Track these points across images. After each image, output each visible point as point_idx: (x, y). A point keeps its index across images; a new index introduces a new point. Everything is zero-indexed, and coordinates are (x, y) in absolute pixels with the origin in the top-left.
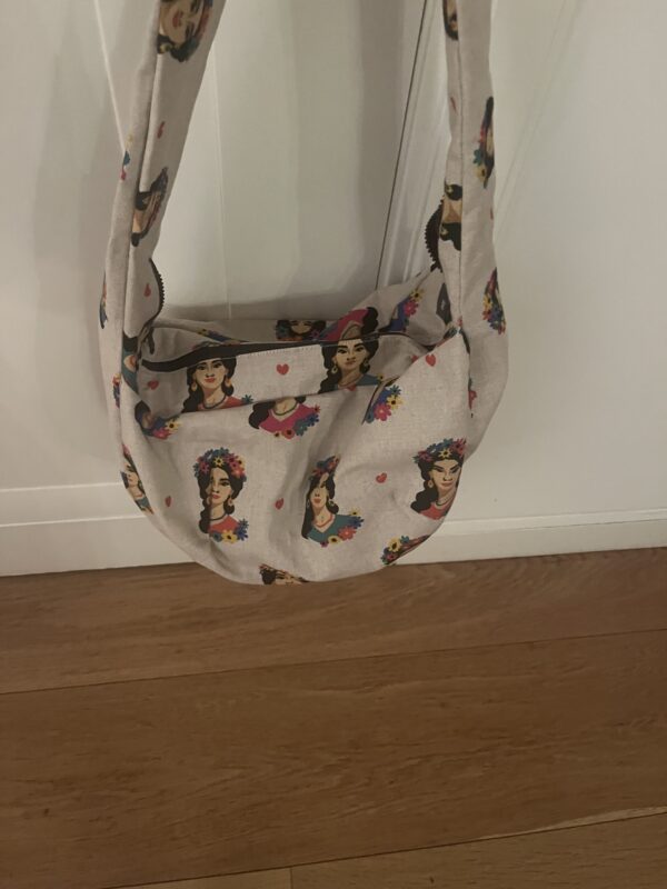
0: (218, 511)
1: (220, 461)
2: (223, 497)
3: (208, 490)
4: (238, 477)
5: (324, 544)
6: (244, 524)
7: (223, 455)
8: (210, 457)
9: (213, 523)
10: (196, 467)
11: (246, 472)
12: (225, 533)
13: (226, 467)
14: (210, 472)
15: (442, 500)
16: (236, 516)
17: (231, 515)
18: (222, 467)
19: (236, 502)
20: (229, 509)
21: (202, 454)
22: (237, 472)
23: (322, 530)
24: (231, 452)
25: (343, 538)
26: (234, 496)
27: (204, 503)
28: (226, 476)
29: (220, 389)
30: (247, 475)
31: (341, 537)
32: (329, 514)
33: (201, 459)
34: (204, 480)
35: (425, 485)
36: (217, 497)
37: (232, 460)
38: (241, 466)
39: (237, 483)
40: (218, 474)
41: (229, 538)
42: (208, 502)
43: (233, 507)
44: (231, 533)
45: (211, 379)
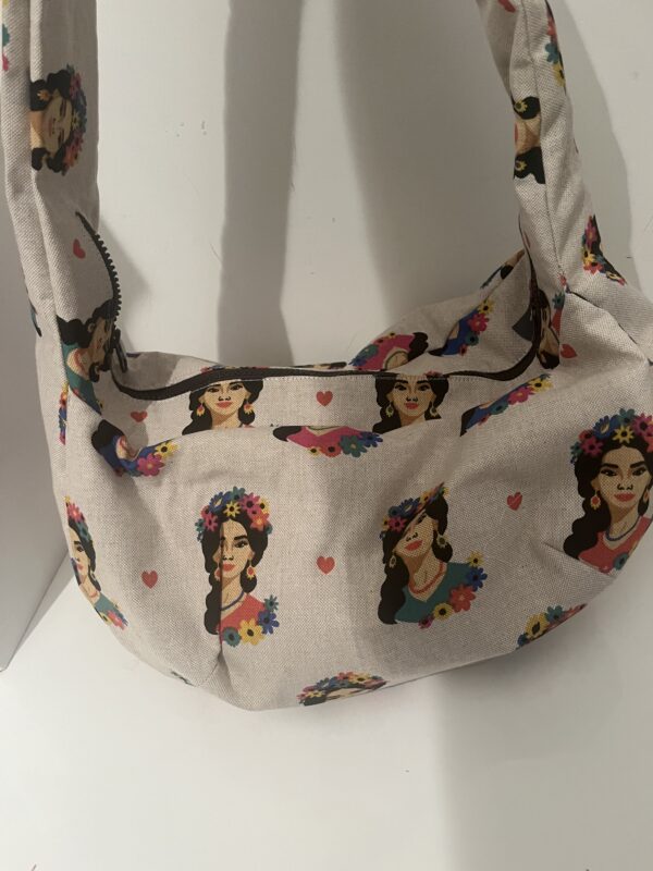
0: (232, 591)
1: (233, 509)
2: (239, 565)
3: (216, 558)
4: (261, 529)
5: (425, 622)
6: (272, 603)
7: (237, 498)
8: (219, 503)
9: (224, 615)
10: (200, 524)
11: (270, 520)
12: (244, 626)
13: (243, 518)
14: (219, 528)
15: (617, 528)
16: (260, 594)
17: (251, 594)
18: (237, 519)
19: (260, 571)
20: (248, 584)
21: (207, 502)
22: (259, 522)
23: (424, 597)
24: (248, 493)
25: (456, 608)
26: (255, 560)
27: (212, 580)
28: (243, 532)
29: (236, 415)
30: (272, 523)
31: (454, 606)
32: (437, 562)
33: (206, 511)
34: (211, 541)
35: (586, 505)
36: (230, 567)
37: (250, 504)
38: (264, 511)
39: (257, 540)
40: (232, 530)
41: (250, 633)
42: (217, 578)
43: (255, 579)
44: (252, 625)
45: (224, 403)
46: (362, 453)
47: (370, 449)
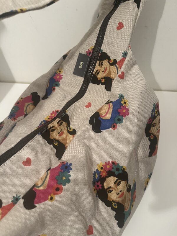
46: (70, 178)
47: (71, 173)
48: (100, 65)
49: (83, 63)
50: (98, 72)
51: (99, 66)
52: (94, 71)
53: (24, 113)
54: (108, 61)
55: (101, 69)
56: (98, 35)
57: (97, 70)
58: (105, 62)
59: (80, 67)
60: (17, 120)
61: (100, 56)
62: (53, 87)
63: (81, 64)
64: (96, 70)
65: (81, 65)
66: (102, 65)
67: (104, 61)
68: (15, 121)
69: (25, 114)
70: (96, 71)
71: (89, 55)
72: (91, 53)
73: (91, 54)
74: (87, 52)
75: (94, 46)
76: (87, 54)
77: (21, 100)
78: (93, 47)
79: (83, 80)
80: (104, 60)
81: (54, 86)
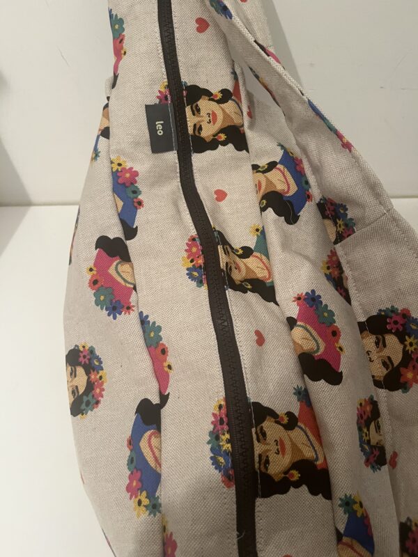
46: (329, 308)
48: (196, 112)
49: (162, 122)
50: (198, 127)
51: (194, 114)
52: (189, 128)
53: (129, 288)
54: (207, 98)
55: (199, 119)
56: (164, 57)
57: (195, 125)
58: (203, 104)
59: (160, 133)
60: (134, 306)
61: (187, 95)
62: (135, 200)
63: (159, 125)
64: (193, 124)
65: (161, 128)
66: (199, 110)
67: (198, 103)
68: (133, 310)
69: (132, 286)
70: (192, 128)
71: (166, 102)
72: (167, 96)
73: (169, 99)
74: (158, 97)
75: (166, 80)
76: (160, 101)
77: (94, 272)
78: (166, 84)
79: (176, 155)
80: (199, 100)
81: (136, 198)
